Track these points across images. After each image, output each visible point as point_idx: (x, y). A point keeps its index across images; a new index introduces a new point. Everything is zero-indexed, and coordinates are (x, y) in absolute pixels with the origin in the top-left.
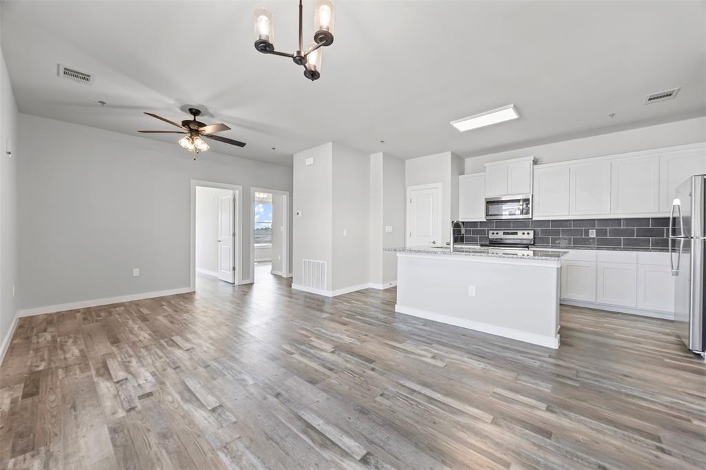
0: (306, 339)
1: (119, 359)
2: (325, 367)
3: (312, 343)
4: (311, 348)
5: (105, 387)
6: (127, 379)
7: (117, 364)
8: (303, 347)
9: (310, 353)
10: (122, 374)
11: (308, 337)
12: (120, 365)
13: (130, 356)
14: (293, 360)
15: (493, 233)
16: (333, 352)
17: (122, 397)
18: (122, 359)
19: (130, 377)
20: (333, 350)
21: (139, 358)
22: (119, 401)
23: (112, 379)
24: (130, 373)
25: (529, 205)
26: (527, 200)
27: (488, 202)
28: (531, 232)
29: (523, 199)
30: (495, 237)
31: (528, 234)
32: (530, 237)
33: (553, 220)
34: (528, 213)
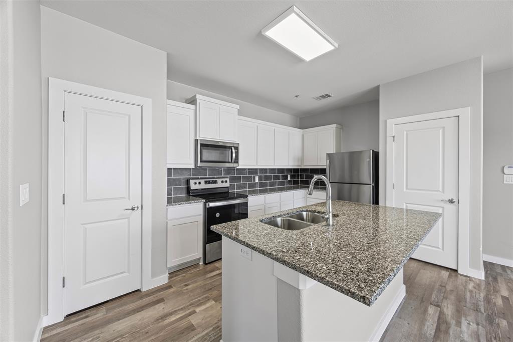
15: (195, 183)
25: (237, 153)
26: (237, 148)
27: (202, 145)
28: (228, 180)
29: (234, 147)
30: (197, 187)
31: (226, 182)
32: (228, 185)
33: (249, 169)
34: (237, 161)
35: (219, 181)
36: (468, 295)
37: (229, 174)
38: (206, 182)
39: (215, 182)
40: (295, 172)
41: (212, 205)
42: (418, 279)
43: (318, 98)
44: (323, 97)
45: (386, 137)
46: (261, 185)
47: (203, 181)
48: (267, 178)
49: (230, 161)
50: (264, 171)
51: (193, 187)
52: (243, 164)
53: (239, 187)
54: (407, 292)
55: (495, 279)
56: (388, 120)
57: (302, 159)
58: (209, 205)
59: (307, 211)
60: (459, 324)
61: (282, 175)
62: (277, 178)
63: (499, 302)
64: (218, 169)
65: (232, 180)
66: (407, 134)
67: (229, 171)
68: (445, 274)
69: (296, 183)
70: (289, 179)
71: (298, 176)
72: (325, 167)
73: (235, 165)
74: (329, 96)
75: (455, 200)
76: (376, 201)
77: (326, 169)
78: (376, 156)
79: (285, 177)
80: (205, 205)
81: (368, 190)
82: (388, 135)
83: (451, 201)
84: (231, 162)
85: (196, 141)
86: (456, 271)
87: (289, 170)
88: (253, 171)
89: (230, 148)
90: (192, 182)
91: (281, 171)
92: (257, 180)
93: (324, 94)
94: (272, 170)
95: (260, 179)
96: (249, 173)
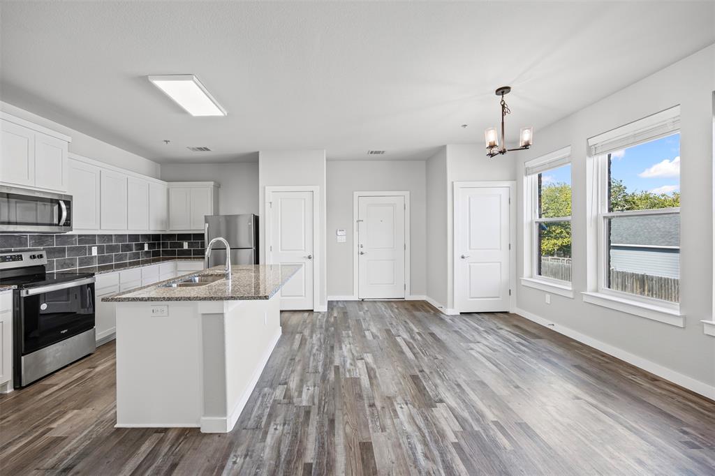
0: (463, 443)
2: (463, 391)
3: (458, 428)
4: (465, 420)
8: (476, 428)
9: (471, 413)
11: (457, 446)
14: (496, 412)
16: (441, 401)
20: (437, 404)
25: (69, 211)
26: (68, 203)
28: (44, 253)
29: (64, 201)
31: (41, 256)
32: (45, 261)
33: (79, 236)
34: (68, 223)
35: (26, 256)
36: (318, 321)
37: (41, 245)
39: (20, 258)
40: (155, 239)
41: (34, 291)
42: (289, 323)
43: (193, 149)
44: (200, 149)
45: (265, 203)
46: (101, 260)
48: (111, 249)
49: (56, 221)
50: (108, 237)
52: (77, 228)
53: (63, 265)
54: (282, 332)
55: (332, 309)
56: (266, 188)
57: (167, 221)
58: (27, 292)
59: (199, 276)
60: (311, 337)
61: (136, 244)
62: (128, 248)
63: (332, 320)
64: (20, 237)
65: (51, 252)
66: (281, 202)
67: (43, 238)
68: (306, 314)
69: (156, 254)
70: (146, 249)
71: (159, 244)
72: (202, 232)
73: (63, 229)
74: (208, 150)
75: (312, 256)
76: (257, 262)
77: (203, 235)
78: (256, 219)
79: (141, 247)
80: (17, 293)
81: (250, 253)
82: (266, 201)
83: (310, 258)
84: (58, 225)
86: (312, 311)
87: (147, 237)
88: (88, 239)
89: (57, 202)
91: (134, 237)
92: (95, 252)
93: (202, 146)
94: (120, 237)
95: (100, 250)
96: (80, 241)
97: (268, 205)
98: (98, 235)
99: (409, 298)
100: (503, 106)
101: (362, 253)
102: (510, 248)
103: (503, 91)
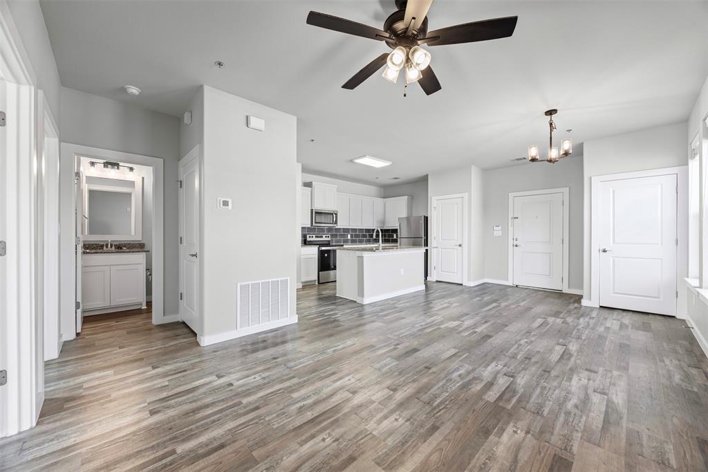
1: (584, 418)
5: (619, 399)
6: (594, 391)
7: (591, 415)
10: (596, 398)
12: (590, 411)
13: (568, 413)
15: (310, 237)
17: (608, 380)
18: (581, 417)
19: (590, 391)
21: (562, 403)
22: (613, 380)
23: (608, 401)
24: (587, 395)
25: (336, 217)
26: (336, 214)
27: (316, 213)
28: (330, 236)
29: (334, 213)
30: (311, 239)
31: (328, 237)
32: (329, 239)
33: (343, 229)
34: (336, 223)
35: (324, 236)
37: (329, 232)
38: (316, 237)
39: (322, 237)
41: (323, 248)
46: (352, 241)
47: (314, 236)
48: (356, 236)
49: (331, 222)
50: (355, 230)
51: (308, 239)
52: (340, 225)
53: (337, 241)
57: (384, 222)
58: (321, 248)
62: (364, 236)
64: (323, 229)
65: (332, 236)
66: (442, 206)
67: (330, 229)
72: (397, 228)
73: (335, 225)
79: (371, 236)
80: (319, 248)
83: (460, 246)
84: (332, 224)
85: (312, 210)
86: (462, 284)
88: (347, 230)
89: (332, 214)
90: (308, 236)
91: (368, 231)
92: (349, 237)
94: (361, 230)
95: (352, 236)
96: (344, 232)
97: (433, 209)
98: (352, 229)
99: (566, 290)
100: (551, 124)
101: (516, 246)
102: (677, 244)
103: (550, 113)
